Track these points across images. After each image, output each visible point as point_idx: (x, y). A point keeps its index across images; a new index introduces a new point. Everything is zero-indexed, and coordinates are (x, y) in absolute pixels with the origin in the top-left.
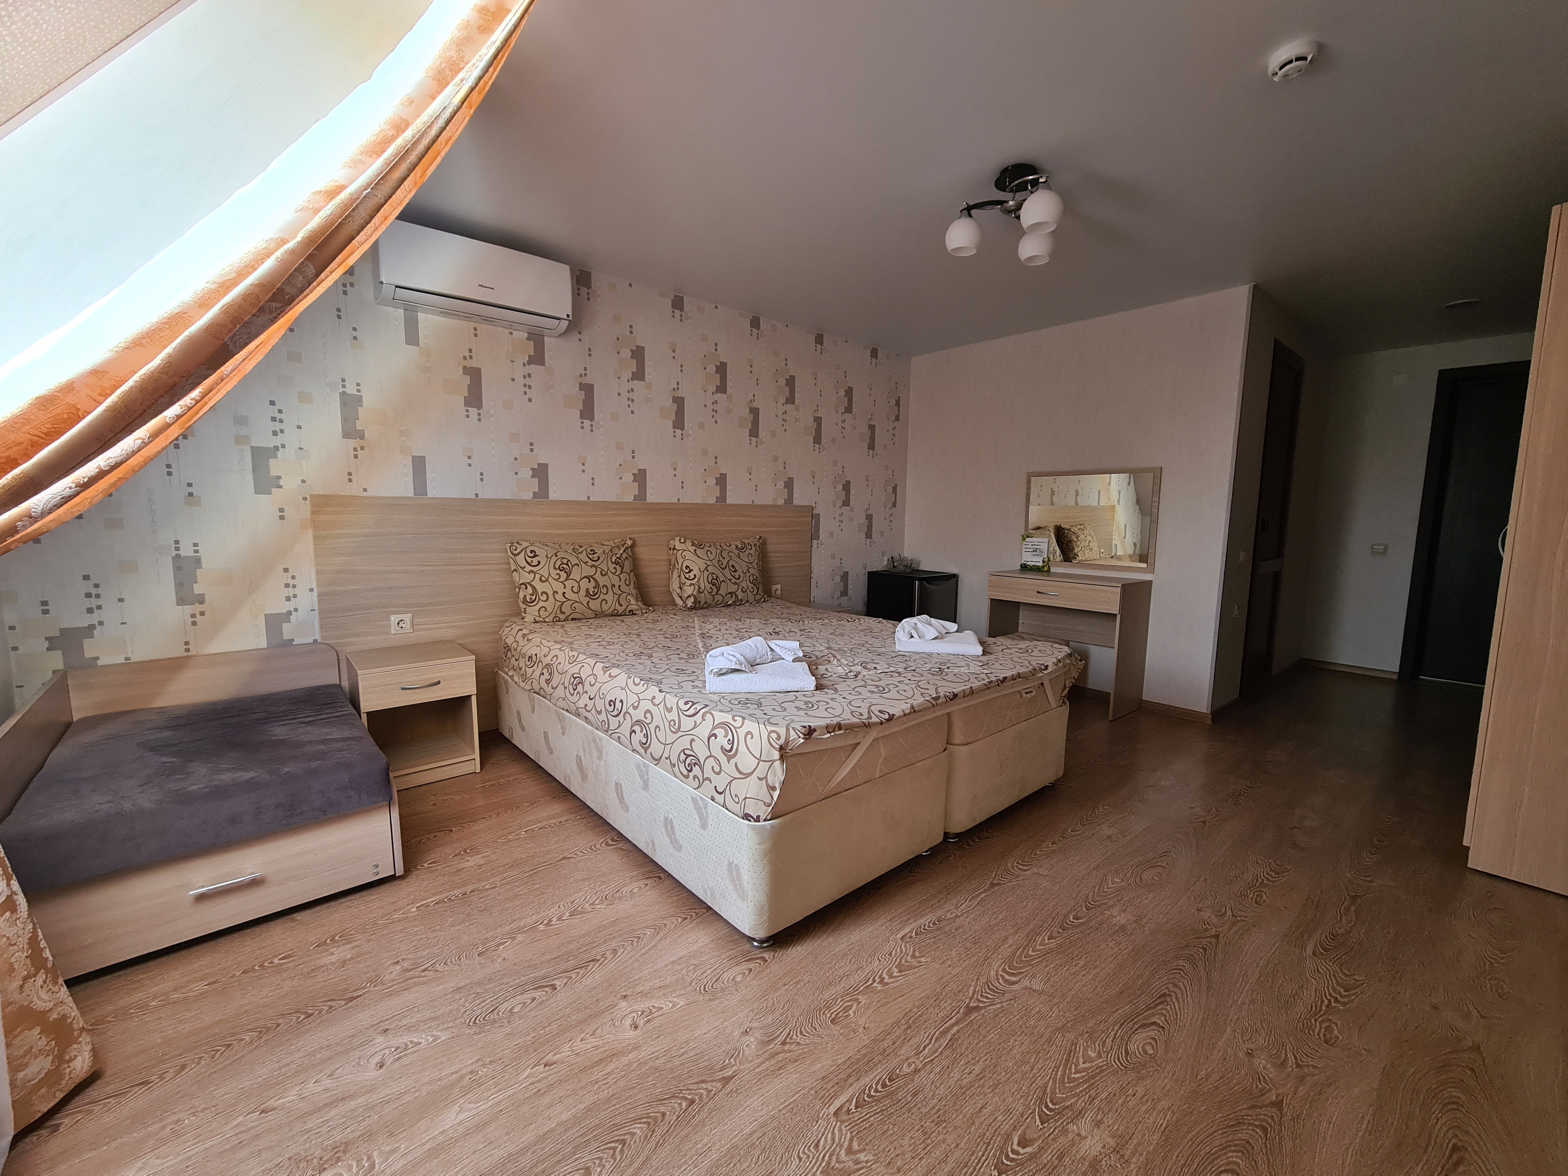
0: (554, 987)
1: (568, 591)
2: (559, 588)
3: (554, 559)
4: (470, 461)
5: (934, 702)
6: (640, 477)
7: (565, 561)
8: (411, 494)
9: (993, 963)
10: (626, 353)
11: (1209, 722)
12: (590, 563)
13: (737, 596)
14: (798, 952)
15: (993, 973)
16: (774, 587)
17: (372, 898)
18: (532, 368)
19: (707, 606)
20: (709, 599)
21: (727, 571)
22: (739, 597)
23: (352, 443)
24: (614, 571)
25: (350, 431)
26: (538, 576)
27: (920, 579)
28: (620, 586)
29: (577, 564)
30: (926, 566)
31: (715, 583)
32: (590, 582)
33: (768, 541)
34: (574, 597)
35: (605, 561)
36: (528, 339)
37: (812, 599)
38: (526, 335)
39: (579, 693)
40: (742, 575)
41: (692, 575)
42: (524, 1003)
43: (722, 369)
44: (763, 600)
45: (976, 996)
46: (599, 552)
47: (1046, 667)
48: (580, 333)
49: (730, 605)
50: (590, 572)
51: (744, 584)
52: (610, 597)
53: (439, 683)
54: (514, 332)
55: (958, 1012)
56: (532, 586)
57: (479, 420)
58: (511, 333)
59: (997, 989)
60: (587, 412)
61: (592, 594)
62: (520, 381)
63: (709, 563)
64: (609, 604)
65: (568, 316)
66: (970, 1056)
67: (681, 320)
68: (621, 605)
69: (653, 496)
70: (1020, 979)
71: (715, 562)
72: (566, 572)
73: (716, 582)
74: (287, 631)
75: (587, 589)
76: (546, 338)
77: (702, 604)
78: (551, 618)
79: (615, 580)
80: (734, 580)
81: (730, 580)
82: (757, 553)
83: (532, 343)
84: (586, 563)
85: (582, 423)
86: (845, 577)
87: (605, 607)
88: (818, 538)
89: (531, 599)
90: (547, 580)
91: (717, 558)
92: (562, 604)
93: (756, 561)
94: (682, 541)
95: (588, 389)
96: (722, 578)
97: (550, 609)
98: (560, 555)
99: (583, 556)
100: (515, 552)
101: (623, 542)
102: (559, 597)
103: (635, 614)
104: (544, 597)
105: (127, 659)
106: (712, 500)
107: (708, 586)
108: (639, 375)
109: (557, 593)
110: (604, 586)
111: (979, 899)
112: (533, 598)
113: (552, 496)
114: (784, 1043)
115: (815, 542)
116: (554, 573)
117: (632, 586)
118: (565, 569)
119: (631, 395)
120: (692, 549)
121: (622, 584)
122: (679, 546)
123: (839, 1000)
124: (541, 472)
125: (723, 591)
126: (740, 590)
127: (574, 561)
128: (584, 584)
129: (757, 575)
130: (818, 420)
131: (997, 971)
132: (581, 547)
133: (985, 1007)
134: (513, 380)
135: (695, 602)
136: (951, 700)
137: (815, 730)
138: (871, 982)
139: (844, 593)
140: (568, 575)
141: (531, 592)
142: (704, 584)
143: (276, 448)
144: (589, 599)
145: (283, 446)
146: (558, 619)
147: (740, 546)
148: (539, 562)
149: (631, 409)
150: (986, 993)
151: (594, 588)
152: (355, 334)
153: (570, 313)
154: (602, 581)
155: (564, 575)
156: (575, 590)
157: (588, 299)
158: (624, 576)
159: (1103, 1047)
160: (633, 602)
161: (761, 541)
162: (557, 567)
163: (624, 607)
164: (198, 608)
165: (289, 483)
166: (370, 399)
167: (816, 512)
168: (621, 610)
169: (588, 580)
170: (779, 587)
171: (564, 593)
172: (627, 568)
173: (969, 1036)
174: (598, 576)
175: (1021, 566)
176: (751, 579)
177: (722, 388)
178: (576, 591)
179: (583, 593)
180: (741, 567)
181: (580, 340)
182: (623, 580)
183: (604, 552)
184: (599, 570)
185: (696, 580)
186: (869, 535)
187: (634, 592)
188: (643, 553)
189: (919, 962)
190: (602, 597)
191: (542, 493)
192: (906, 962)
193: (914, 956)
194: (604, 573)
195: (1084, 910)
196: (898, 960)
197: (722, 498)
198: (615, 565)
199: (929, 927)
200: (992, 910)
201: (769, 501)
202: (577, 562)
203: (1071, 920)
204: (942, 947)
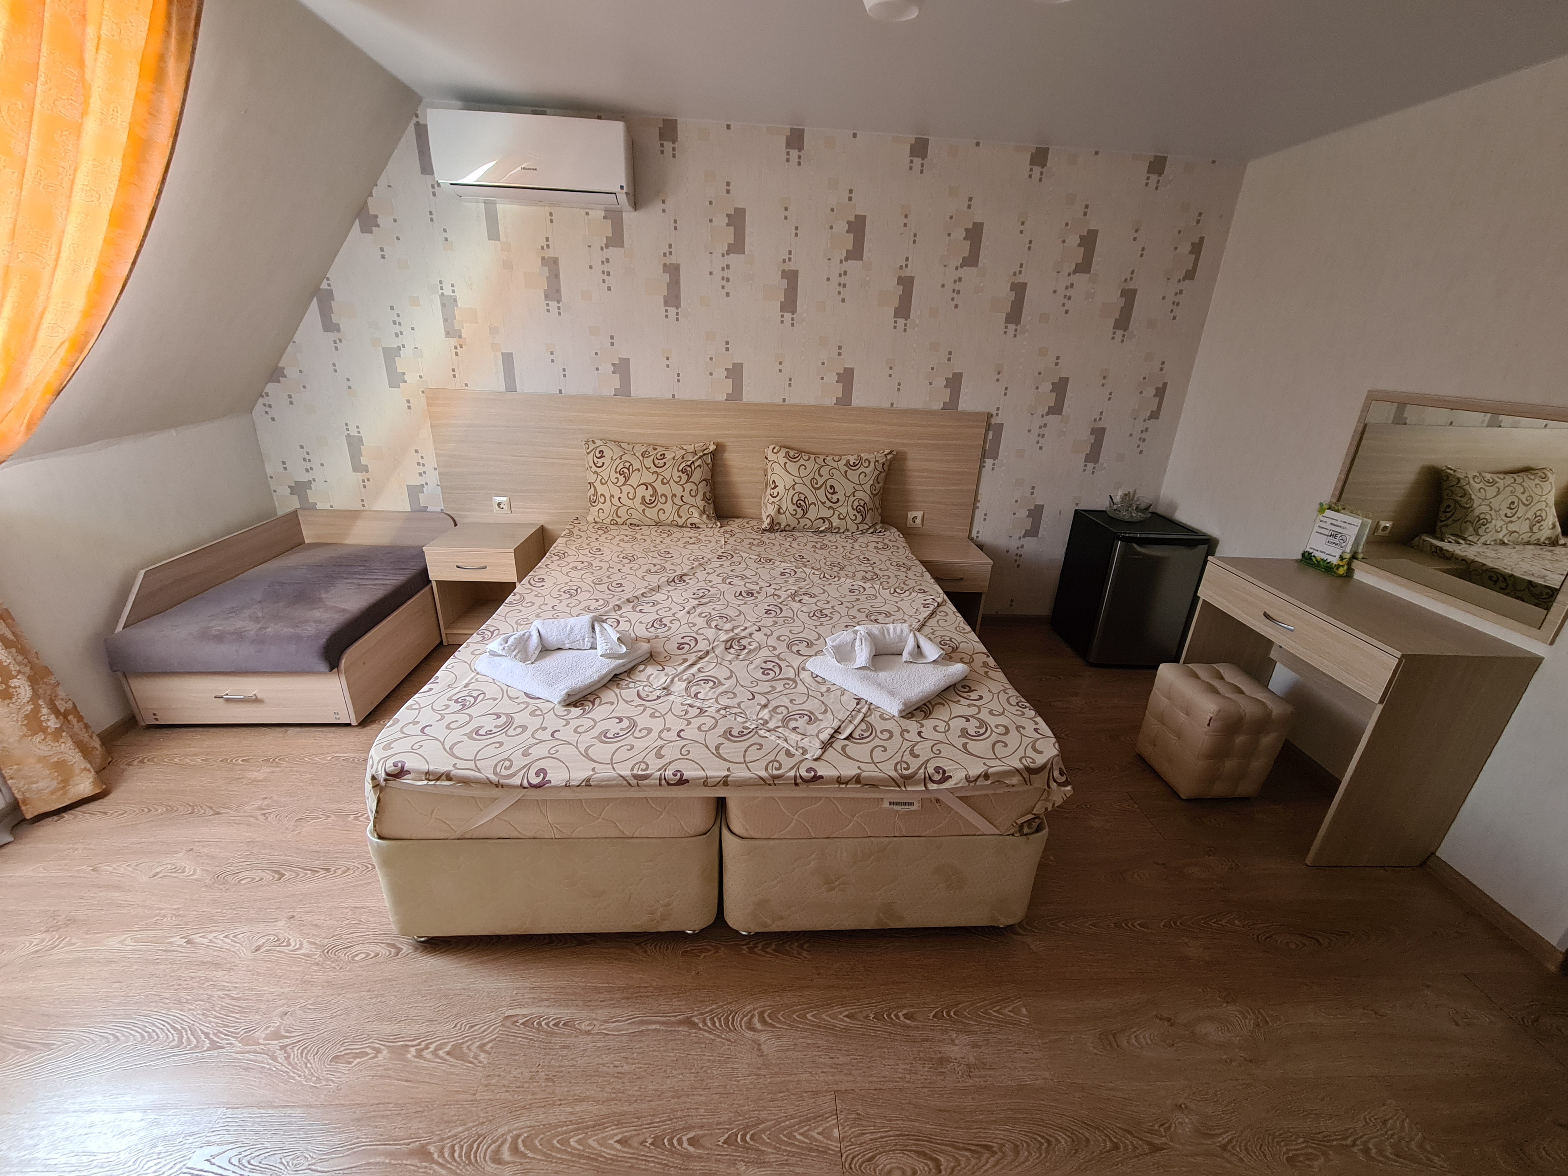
0: (282, 877)
1: (624, 496)
2: (616, 492)
3: (618, 461)
4: (552, 357)
6: (735, 373)
7: (627, 465)
8: (503, 388)
10: (721, 220)
12: (654, 469)
13: (830, 523)
15: (501, 1131)
16: (911, 515)
18: (612, 252)
19: (788, 530)
20: (793, 523)
21: (821, 493)
22: (834, 524)
23: (453, 341)
24: (679, 480)
25: (451, 332)
26: (600, 478)
27: (1126, 540)
28: (682, 496)
29: (639, 470)
30: (1183, 516)
31: (802, 505)
32: (647, 489)
33: (909, 456)
34: (629, 503)
35: (671, 467)
36: (605, 218)
37: (974, 534)
38: (603, 213)
40: (842, 499)
41: (776, 491)
42: (254, 879)
43: (857, 226)
44: (871, 530)
45: (448, 1141)
46: (669, 456)
47: (945, 778)
48: (664, 202)
49: (821, 532)
50: (651, 479)
51: (843, 510)
52: (668, 507)
53: (485, 567)
54: (590, 212)
55: (413, 1143)
56: (594, 487)
57: (559, 314)
58: (587, 214)
59: (476, 1153)
60: (673, 298)
61: (648, 502)
62: (598, 268)
63: (798, 480)
64: (667, 514)
65: (622, 187)
67: (799, 164)
68: (681, 517)
69: (751, 394)
71: (807, 481)
72: (625, 477)
73: (803, 503)
74: (423, 501)
75: (643, 497)
76: (624, 213)
77: (782, 526)
78: (609, 520)
79: (678, 490)
80: (828, 504)
81: (823, 503)
82: (877, 472)
83: (609, 221)
84: (647, 469)
85: (666, 311)
86: (1036, 513)
87: (663, 517)
88: (995, 458)
90: (606, 483)
91: (811, 476)
92: (618, 509)
93: (871, 482)
94: (775, 451)
95: (673, 271)
96: (812, 499)
97: (607, 512)
98: (624, 458)
99: (648, 462)
100: (587, 451)
101: (705, 447)
102: (615, 501)
103: (699, 527)
105: (331, 506)
106: (830, 401)
107: (792, 508)
108: (737, 247)
109: (614, 497)
110: (663, 495)
112: (595, 498)
113: (633, 392)
115: (989, 462)
116: (614, 476)
117: (700, 496)
118: (625, 473)
119: (726, 274)
120: (782, 461)
121: (686, 494)
122: (771, 457)
123: (371, 1040)
124: (622, 368)
125: (812, 514)
126: (836, 516)
127: (637, 465)
128: (641, 491)
129: (867, 499)
130: (1019, 289)
132: (655, 449)
133: (435, 1161)
134: (591, 267)
135: (772, 523)
137: (408, 772)
139: (1033, 532)
140: (627, 479)
141: (593, 493)
142: (787, 505)
143: (399, 348)
144: (644, 507)
145: (404, 346)
146: (615, 522)
147: (851, 463)
148: (603, 463)
149: (725, 291)
151: (651, 496)
152: (445, 235)
153: (624, 184)
154: (661, 489)
155: (622, 480)
156: (631, 496)
157: (674, 156)
158: (688, 487)
160: (696, 514)
161: (889, 457)
162: (618, 470)
163: (684, 519)
164: (365, 475)
165: (411, 378)
166: (465, 300)
167: (994, 421)
168: (681, 522)
169: (645, 488)
170: (919, 514)
171: (620, 498)
172: (697, 476)
174: (657, 484)
175: (1303, 555)
176: (856, 504)
177: (856, 253)
178: (631, 498)
179: (638, 500)
180: (844, 487)
181: (664, 211)
182: (687, 490)
183: (674, 458)
184: (660, 478)
185: (778, 498)
186: (1093, 458)
187: (701, 504)
188: (733, 459)
189: (476, 1057)
190: (660, 506)
191: (624, 391)
192: (468, 1047)
193: (481, 1047)
194: (665, 481)
195: (722, 1139)
196: (466, 1039)
197: (845, 400)
198: (680, 474)
199: (547, 1024)
200: (633, 1053)
201: (917, 404)
202: (640, 467)
203: (685, 1139)
204: (517, 1058)
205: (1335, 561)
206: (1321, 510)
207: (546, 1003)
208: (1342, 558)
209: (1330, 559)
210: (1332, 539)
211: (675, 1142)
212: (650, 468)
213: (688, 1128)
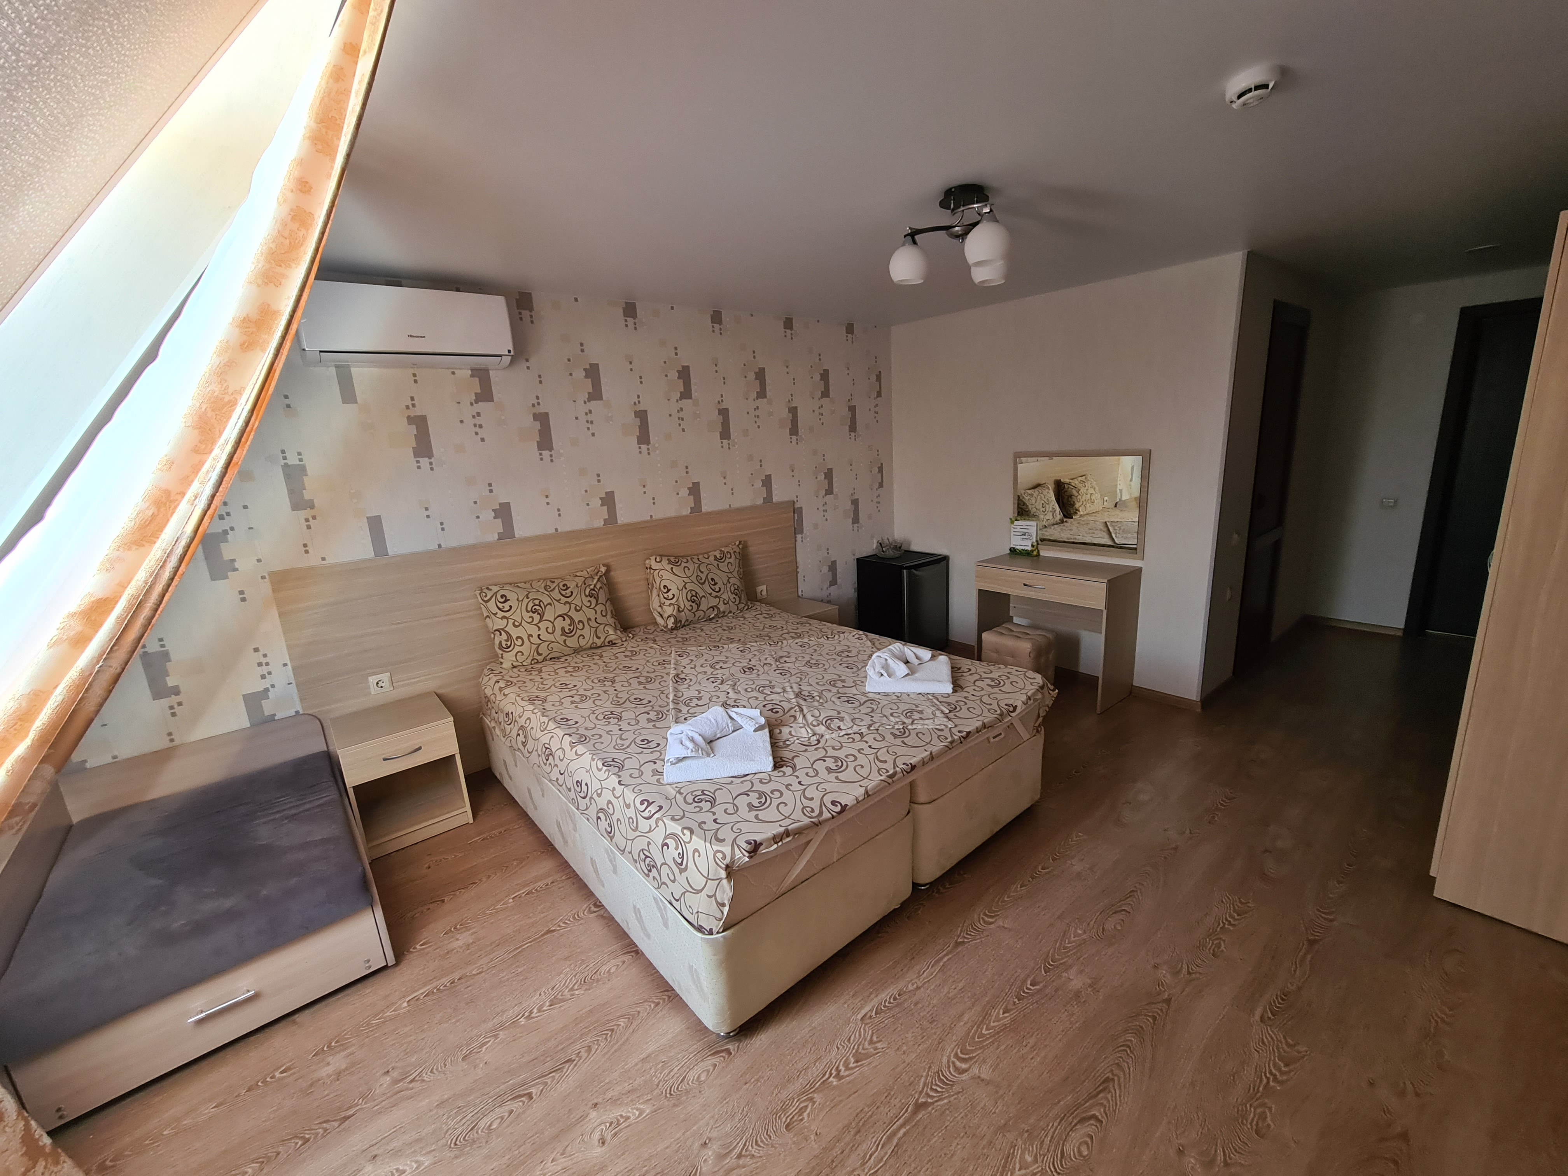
0: (530, 1096)
1: (543, 632)
2: (534, 630)
3: (526, 601)
4: (428, 513)
5: (890, 781)
6: (609, 500)
7: (537, 602)
8: (371, 555)
9: (947, 1047)
10: (580, 374)
11: (1199, 710)
12: (564, 600)
13: (718, 609)
14: (762, 1040)
15: (945, 1060)
16: (759, 589)
17: (367, 991)
18: (482, 406)
19: (688, 624)
20: (690, 617)
21: (706, 586)
22: (721, 610)
23: (303, 514)
24: (588, 604)
25: (299, 502)
26: (511, 621)
27: (906, 568)
28: (596, 618)
29: (550, 604)
30: (916, 547)
31: (695, 600)
32: (564, 620)
33: (749, 544)
34: (551, 638)
35: (579, 595)
36: (472, 376)
37: (800, 594)
38: (470, 372)
39: (550, 764)
40: (722, 587)
41: (670, 595)
42: (502, 1118)
43: (684, 374)
44: (746, 607)
45: (925, 1089)
46: (572, 585)
47: (1015, 708)
48: (527, 360)
49: (713, 618)
50: (562, 609)
51: (725, 596)
52: (587, 632)
53: (420, 748)
54: (456, 371)
55: (907, 1110)
56: (507, 633)
57: (432, 469)
58: (453, 373)
59: (947, 1079)
60: (545, 442)
61: (568, 631)
62: (469, 421)
63: (687, 580)
64: (587, 638)
65: (509, 351)
66: (913, 1165)
67: (635, 328)
68: (599, 638)
69: (624, 517)
70: (971, 1066)
71: (693, 578)
72: (538, 614)
73: (695, 598)
74: (268, 708)
75: (563, 629)
76: (490, 372)
77: (683, 623)
78: (529, 661)
79: (591, 613)
80: (714, 594)
81: (710, 594)
82: (738, 561)
83: (477, 379)
84: (558, 601)
85: (541, 454)
86: (833, 567)
87: (583, 642)
88: (802, 532)
89: (506, 644)
90: (520, 624)
91: (695, 574)
92: (538, 647)
93: (737, 569)
94: (658, 560)
95: (543, 419)
96: (701, 594)
97: (526, 654)
98: (531, 596)
99: (556, 594)
100: (486, 599)
101: (596, 571)
102: (535, 640)
103: (615, 644)
104: (519, 642)
105: (115, 758)
106: (686, 511)
107: (688, 604)
108: (596, 394)
109: (532, 636)
110: (580, 621)
111: (941, 964)
112: (509, 643)
113: (518, 533)
114: (740, 1156)
115: (799, 537)
116: (526, 616)
117: (609, 616)
118: (538, 610)
119: (589, 417)
120: (668, 567)
121: (599, 615)
122: (655, 566)
123: (796, 1100)
124: (504, 512)
125: (703, 607)
126: (721, 602)
127: (547, 600)
128: (559, 623)
129: (738, 584)
130: (793, 411)
131: (949, 1057)
132: (553, 582)
133: (933, 1103)
134: (462, 422)
135: (675, 622)
136: (908, 773)
137: (761, 844)
138: (827, 1076)
139: (834, 582)
140: (542, 616)
141: (506, 638)
142: (684, 603)
143: (225, 532)
144: (565, 638)
145: (232, 529)
146: (536, 661)
147: (718, 557)
148: (511, 607)
149: (591, 431)
150: (937, 1085)
151: (570, 625)
152: (287, 401)
153: (511, 349)
154: (577, 617)
155: (537, 617)
156: (550, 630)
157: (532, 322)
158: (599, 608)
159: (1041, 1148)
160: (611, 632)
161: (741, 546)
162: (529, 609)
163: (602, 639)
164: (174, 699)
165: (245, 564)
166: (315, 466)
167: (797, 505)
168: (599, 642)
169: (562, 619)
170: (764, 587)
171: (539, 635)
172: (602, 598)
173: (914, 1140)
174: (572, 613)
175: (1010, 550)
176: (733, 589)
177: (686, 394)
178: (551, 632)
179: (558, 632)
180: (721, 578)
181: (528, 368)
182: (599, 611)
183: (577, 586)
184: (573, 606)
185: (675, 600)
186: (856, 520)
187: (611, 621)
188: (620, 576)
189: (876, 1049)
190: (579, 632)
191: (507, 533)
192: (863, 1049)
193: (871, 1042)
194: (578, 608)
195: (1043, 972)
196: (856, 1047)
197: (697, 507)
198: (589, 598)
199: (890, 1003)
200: (954, 977)
201: (747, 503)
202: (550, 601)
203: (1029, 986)
204: (899, 1029)
205: (1029, 548)
206: (1012, 522)
207: (873, 996)
208: (1033, 546)
209: (1026, 548)
210: (1023, 537)
211: (1026, 991)
212: (560, 600)
213: (1024, 982)
